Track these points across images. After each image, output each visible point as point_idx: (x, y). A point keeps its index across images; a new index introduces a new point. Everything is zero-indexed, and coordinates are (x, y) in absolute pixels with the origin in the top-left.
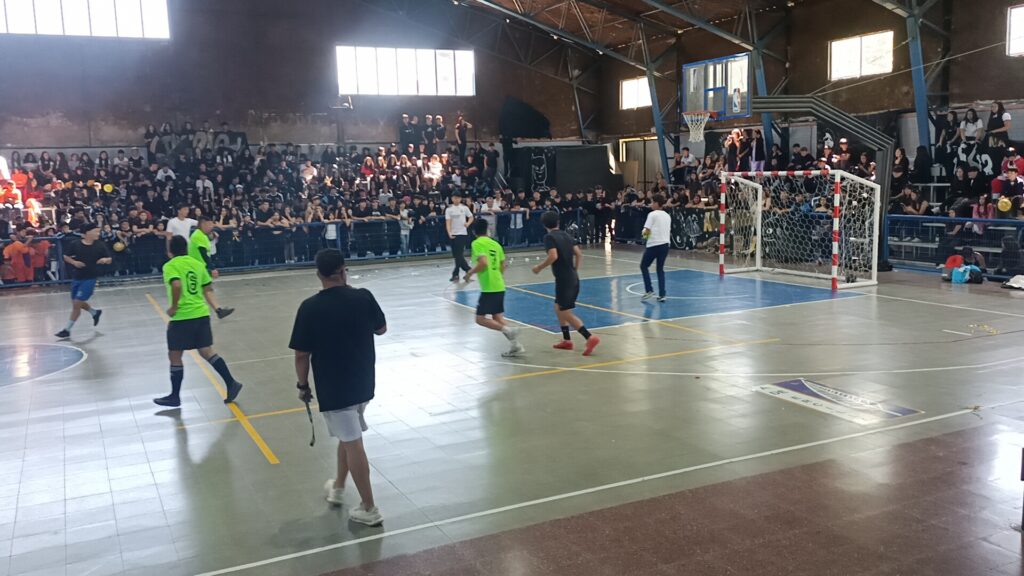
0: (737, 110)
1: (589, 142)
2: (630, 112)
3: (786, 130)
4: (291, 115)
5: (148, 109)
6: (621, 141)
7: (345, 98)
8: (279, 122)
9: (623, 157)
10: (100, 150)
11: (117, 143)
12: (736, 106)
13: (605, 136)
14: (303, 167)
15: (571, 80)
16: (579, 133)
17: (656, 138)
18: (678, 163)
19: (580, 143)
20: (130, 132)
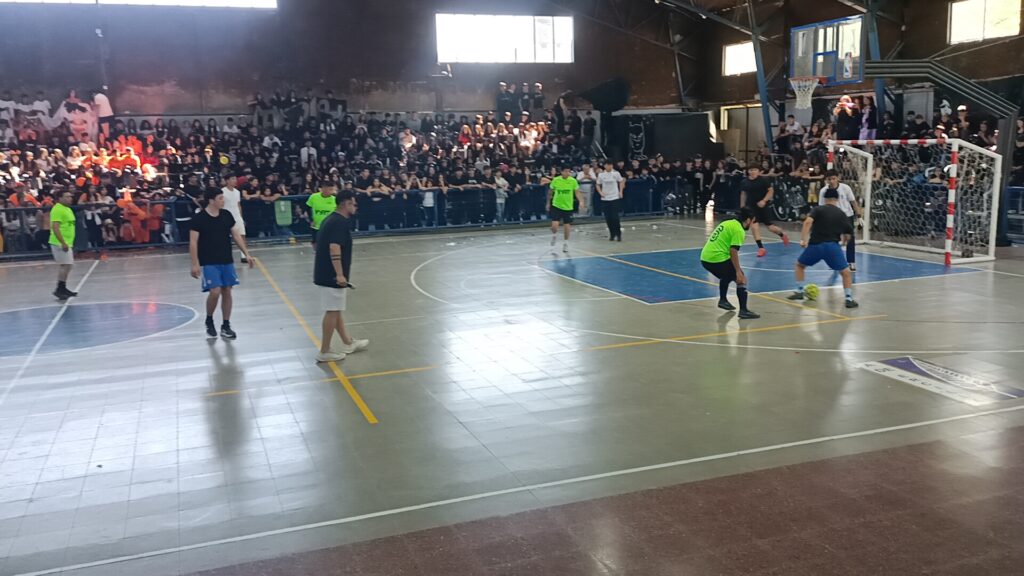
0: (848, 75)
1: (689, 110)
2: (733, 78)
3: (901, 95)
4: (392, 83)
5: (256, 77)
6: (723, 108)
7: (444, 66)
8: (380, 90)
9: (724, 125)
10: (209, 117)
11: (226, 112)
12: (847, 71)
13: (705, 103)
14: (402, 135)
15: (672, 46)
16: (679, 101)
17: (760, 105)
18: (783, 131)
19: (680, 111)
20: (239, 101)
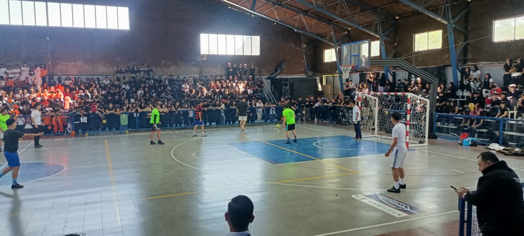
0: (364, 65)
1: (310, 76)
2: (328, 63)
3: (395, 73)
4: (180, 63)
5: (119, 59)
6: (324, 76)
7: (203, 56)
8: (175, 66)
9: (324, 83)
13: (316, 74)
15: (302, 49)
16: (305, 72)
17: (338, 75)
19: (305, 77)
20: (111, 69)
